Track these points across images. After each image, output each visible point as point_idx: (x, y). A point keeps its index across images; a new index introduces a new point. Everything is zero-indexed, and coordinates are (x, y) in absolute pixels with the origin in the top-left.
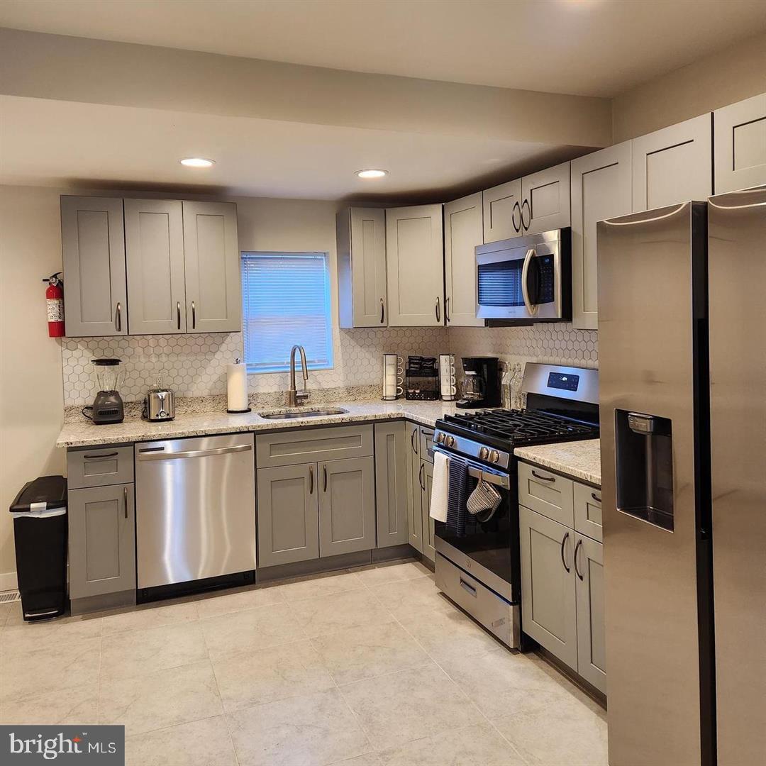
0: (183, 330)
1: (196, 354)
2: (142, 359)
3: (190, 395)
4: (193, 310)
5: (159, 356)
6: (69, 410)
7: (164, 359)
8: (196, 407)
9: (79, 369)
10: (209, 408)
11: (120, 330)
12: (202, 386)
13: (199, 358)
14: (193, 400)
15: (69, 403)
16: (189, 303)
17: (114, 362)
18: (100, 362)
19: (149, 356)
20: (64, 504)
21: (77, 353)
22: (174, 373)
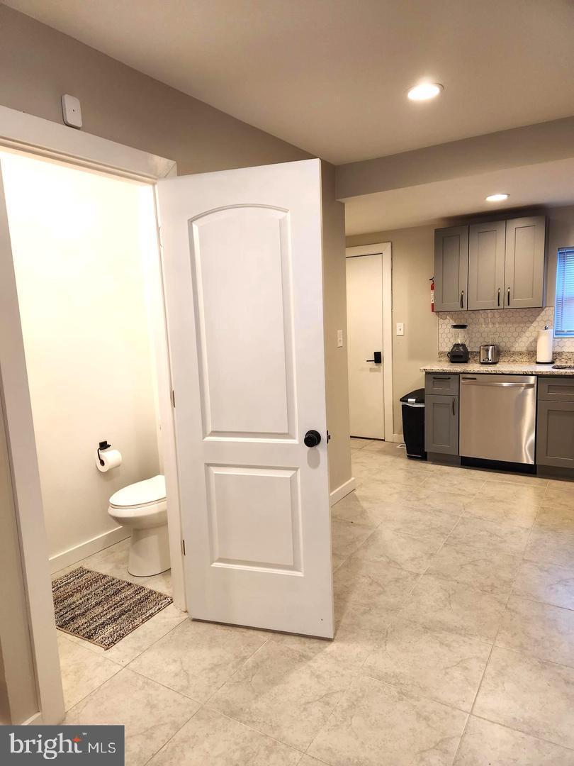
0: (501, 307)
1: (519, 323)
2: (484, 326)
3: (513, 349)
4: (509, 293)
5: (494, 323)
6: (441, 354)
7: (497, 326)
8: (516, 358)
9: (447, 331)
10: (525, 359)
11: (462, 307)
12: (522, 345)
13: (521, 325)
14: (514, 353)
15: (441, 350)
16: (506, 288)
17: (463, 327)
18: (455, 327)
19: (488, 324)
20: (422, 402)
21: (447, 321)
22: (503, 335)
